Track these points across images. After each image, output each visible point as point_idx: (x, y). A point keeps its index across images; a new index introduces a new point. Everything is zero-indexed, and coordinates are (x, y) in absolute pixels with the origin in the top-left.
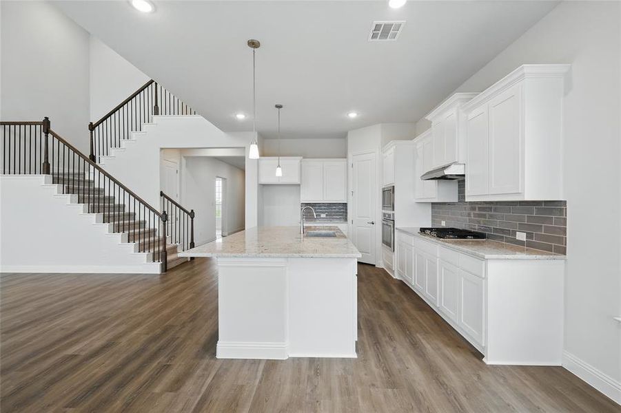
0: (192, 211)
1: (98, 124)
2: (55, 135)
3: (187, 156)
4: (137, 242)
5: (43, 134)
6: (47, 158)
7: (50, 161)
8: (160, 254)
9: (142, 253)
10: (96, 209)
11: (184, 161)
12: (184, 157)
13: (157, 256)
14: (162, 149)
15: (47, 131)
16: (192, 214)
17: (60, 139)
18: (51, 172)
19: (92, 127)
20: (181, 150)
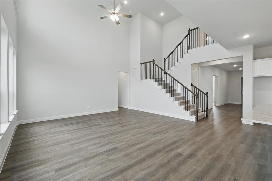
0: (207, 93)
1: (167, 59)
2: (156, 65)
3: (201, 66)
4: (184, 106)
5: (153, 65)
6: (154, 73)
7: (155, 74)
8: (195, 112)
9: (186, 111)
10: (169, 92)
11: (200, 69)
12: (200, 67)
13: (193, 113)
14: (192, 64)
15: (154, 64)
16: (207, 94)
17: (157, 66)
18: (155, 78)
19: (165, 60)
20: (199, 64)
